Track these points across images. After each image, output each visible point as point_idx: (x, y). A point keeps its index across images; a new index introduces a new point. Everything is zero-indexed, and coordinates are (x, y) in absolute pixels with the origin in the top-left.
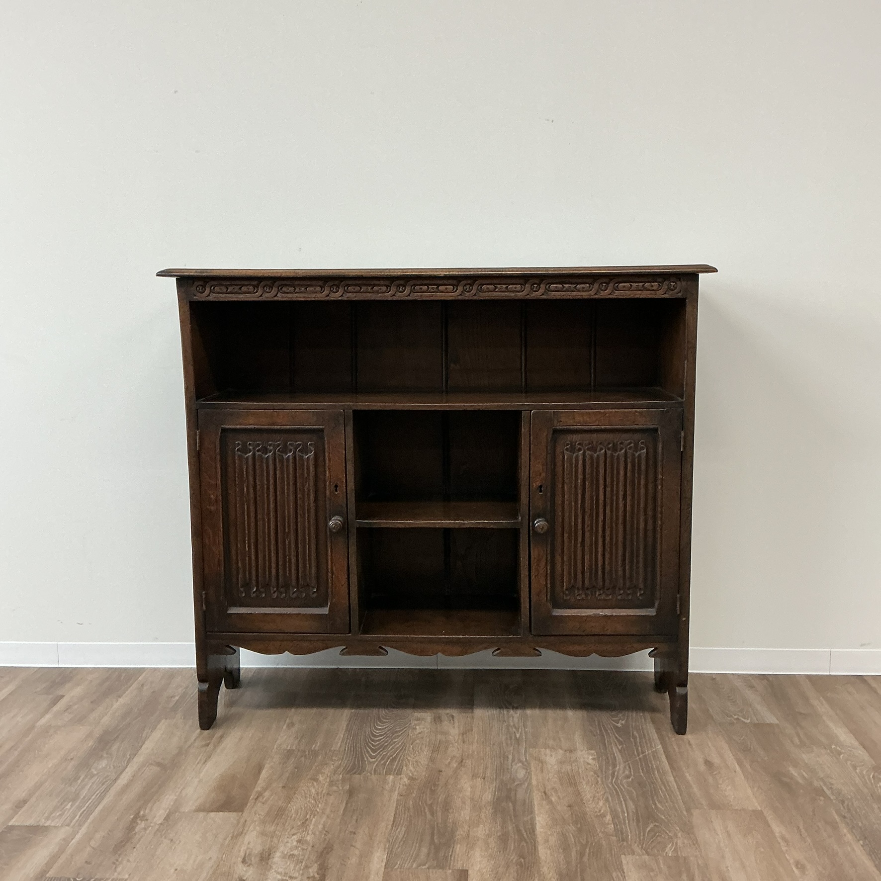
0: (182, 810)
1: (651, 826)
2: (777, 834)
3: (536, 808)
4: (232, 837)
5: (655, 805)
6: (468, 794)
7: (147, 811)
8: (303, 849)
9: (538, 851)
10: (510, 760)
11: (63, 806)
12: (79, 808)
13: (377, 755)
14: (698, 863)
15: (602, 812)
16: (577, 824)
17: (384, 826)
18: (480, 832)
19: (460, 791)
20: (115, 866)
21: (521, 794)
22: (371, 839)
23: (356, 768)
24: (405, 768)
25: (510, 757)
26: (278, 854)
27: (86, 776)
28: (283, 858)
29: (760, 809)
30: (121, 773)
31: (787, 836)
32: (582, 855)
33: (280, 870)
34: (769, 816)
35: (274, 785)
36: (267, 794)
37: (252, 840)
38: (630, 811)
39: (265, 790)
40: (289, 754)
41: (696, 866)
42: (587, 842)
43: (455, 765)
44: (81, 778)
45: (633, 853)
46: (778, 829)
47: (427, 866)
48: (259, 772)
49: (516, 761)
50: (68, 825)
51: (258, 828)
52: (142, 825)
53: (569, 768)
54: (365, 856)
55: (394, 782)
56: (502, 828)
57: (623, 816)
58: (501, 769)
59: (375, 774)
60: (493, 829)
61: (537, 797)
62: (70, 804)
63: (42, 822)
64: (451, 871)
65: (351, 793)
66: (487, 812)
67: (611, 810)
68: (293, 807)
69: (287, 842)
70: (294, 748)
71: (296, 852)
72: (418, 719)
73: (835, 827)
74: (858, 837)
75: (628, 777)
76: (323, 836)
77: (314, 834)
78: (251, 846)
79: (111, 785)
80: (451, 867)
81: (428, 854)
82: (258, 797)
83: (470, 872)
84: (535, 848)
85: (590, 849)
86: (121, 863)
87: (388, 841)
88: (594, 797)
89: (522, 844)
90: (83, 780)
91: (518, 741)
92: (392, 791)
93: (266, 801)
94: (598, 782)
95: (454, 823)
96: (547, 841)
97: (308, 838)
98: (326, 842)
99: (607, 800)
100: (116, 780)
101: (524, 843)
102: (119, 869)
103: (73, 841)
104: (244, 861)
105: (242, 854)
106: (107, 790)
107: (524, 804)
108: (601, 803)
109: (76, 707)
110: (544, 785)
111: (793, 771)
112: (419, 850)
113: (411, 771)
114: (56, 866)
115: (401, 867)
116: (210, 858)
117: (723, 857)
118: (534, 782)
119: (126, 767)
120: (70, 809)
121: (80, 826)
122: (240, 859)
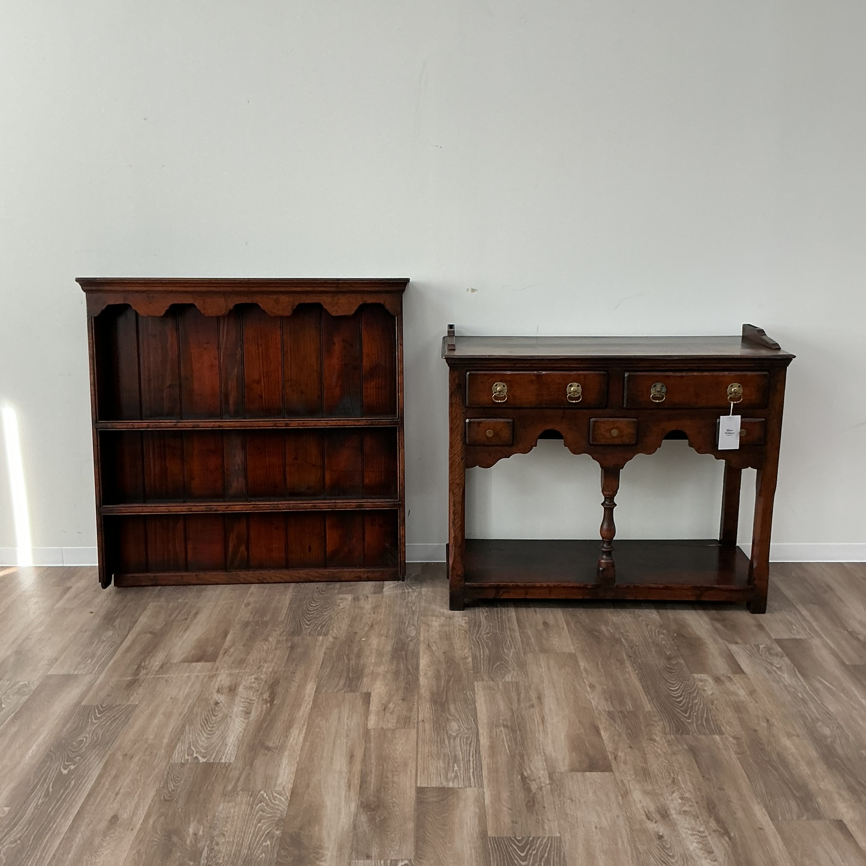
0: (172, 662)
1: (498, 663)
2: (582, 668)
3: (421, 655)
4: (209, 678)
5: (503, 650)
6: (375, 647)
7: (147, 663)
8: (258, 683)
9: (419, 681)
10: (406, 625)
11: (85, 661)
12: (97, 662)
13: (310, 624)
14: (525, 685)
15: (466, 655)
16: (448, 663)
17: (315, 668)
18: (381, 669)
19: (369, 645)
20: (128, 697)
21: (411, 646)
22: (306, 676)
23: (296, 631)
24: (331, 631)
25: (407, 623)
26: (241, 687)
27: (99, 642)
28: (245, 689)
29: (574, 652)
30: (124, 639)
31: (589, 669)
32: (448, 682)
33: (243, 696)
34: (579, 656)
35: (237, 644)
36: (232, 650)
37: (223, 678)
38: (485, 654)
39: (230, 647)
40: (246, 624)
41: (523, 687)
42: (453, 674)
43: (367, 629)
44: (95, 643)
45: (483, 680)
46: (582, 664)
47: (343, 691)
48: (226, 636)
49: (411, 625)
50: (91, 673)
51: (227, 672)
52: (143, 672)
53: (447, 629)
54: (302, 686)
55: (322, 640)
56: (396, 667)
57: (480, 658)
58: (400, 631)
59: (309, 636)
60: (390, 668)
61: (422, 647)
62: (90, 660)
63: (72, 672)
64: (358, 694)
65: (292, 648)
66: (386, 658)
67: (473, 654)
68: (251, 658)
69: (248, 679)
70: (251, 620)
71: (254, 685)
72: (342, 599)
73: (622, 662)
74: (636, 669)
75: (488, 633)
76: (272, 675)
77: (266, 674)
78: (223, 682)
79: (118, 647)
80: (360, 691)
81: (345, 684)
82: (225, 653)
83: (372, 694)
84: (418, 679)
85: (454, 679)
86: (132, 695)
87: (318, 677)
88: (462, 646)
89: (409, 676)
90: (97, 644)
91: (413, 613)
92: (321, 646)
93: (232, 655)
94: (466, 637)
95: (364, 665)
96: (426, 674)
97: (262, 677)
98: (275, 679)
99: (471, 649)
100: (121, 643)
101: (410, 676)
102: (132, 698)
103: (96, 683)
104: (218, 691)
105: (217, 687)
106: (115, 651)
107: (413, 653)
108: (466, 651)
109: (82, 594)
110: (428, 640)
111: (603, 628)
112: (339, 681)
113: (335, 633)
114: (87, 699)
115: (326, 691)
116: (195, 691)
117: (543, 682)
118: (422, 639)
119: (127, 635)
120: (91, 662)
121: (100, 673)
122: (215, 691)
